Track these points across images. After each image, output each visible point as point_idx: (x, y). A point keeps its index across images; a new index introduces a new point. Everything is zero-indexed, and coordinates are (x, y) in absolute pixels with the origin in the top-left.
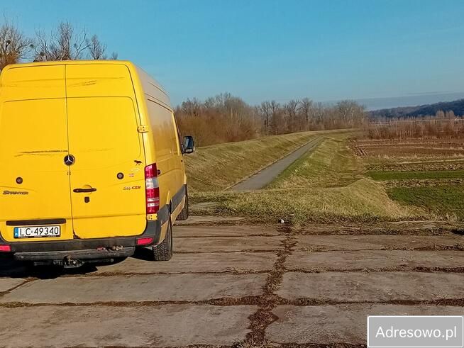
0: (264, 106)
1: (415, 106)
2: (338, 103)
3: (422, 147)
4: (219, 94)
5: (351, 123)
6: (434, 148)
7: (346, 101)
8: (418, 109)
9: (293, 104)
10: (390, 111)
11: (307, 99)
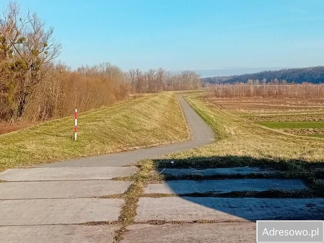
0: (131, 73)
1: (229, 76)
2: (182, 72)
3: (261, 104)
4: (102, 63)
5: (192, 86)
6: (270, 105)
7: (188, 71)
8: (231, 78)
9: (151, 72)
10: (212, 79)
11: (161, 68)
